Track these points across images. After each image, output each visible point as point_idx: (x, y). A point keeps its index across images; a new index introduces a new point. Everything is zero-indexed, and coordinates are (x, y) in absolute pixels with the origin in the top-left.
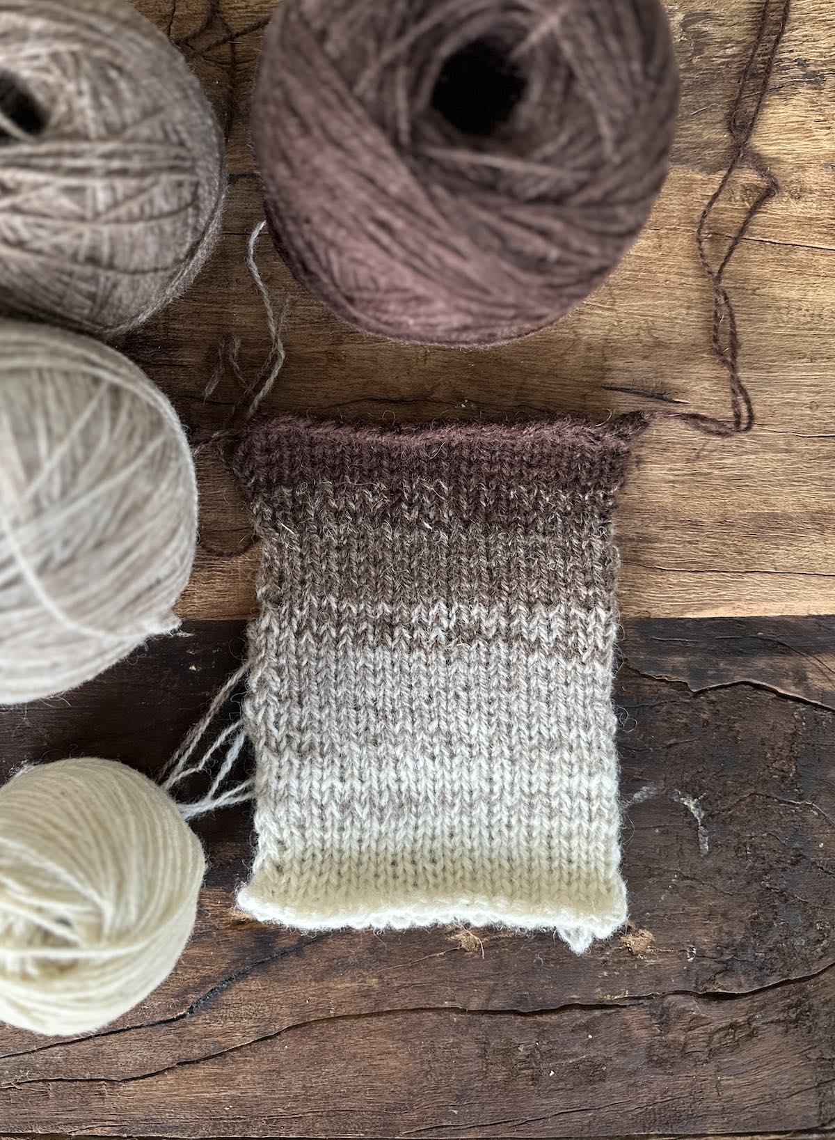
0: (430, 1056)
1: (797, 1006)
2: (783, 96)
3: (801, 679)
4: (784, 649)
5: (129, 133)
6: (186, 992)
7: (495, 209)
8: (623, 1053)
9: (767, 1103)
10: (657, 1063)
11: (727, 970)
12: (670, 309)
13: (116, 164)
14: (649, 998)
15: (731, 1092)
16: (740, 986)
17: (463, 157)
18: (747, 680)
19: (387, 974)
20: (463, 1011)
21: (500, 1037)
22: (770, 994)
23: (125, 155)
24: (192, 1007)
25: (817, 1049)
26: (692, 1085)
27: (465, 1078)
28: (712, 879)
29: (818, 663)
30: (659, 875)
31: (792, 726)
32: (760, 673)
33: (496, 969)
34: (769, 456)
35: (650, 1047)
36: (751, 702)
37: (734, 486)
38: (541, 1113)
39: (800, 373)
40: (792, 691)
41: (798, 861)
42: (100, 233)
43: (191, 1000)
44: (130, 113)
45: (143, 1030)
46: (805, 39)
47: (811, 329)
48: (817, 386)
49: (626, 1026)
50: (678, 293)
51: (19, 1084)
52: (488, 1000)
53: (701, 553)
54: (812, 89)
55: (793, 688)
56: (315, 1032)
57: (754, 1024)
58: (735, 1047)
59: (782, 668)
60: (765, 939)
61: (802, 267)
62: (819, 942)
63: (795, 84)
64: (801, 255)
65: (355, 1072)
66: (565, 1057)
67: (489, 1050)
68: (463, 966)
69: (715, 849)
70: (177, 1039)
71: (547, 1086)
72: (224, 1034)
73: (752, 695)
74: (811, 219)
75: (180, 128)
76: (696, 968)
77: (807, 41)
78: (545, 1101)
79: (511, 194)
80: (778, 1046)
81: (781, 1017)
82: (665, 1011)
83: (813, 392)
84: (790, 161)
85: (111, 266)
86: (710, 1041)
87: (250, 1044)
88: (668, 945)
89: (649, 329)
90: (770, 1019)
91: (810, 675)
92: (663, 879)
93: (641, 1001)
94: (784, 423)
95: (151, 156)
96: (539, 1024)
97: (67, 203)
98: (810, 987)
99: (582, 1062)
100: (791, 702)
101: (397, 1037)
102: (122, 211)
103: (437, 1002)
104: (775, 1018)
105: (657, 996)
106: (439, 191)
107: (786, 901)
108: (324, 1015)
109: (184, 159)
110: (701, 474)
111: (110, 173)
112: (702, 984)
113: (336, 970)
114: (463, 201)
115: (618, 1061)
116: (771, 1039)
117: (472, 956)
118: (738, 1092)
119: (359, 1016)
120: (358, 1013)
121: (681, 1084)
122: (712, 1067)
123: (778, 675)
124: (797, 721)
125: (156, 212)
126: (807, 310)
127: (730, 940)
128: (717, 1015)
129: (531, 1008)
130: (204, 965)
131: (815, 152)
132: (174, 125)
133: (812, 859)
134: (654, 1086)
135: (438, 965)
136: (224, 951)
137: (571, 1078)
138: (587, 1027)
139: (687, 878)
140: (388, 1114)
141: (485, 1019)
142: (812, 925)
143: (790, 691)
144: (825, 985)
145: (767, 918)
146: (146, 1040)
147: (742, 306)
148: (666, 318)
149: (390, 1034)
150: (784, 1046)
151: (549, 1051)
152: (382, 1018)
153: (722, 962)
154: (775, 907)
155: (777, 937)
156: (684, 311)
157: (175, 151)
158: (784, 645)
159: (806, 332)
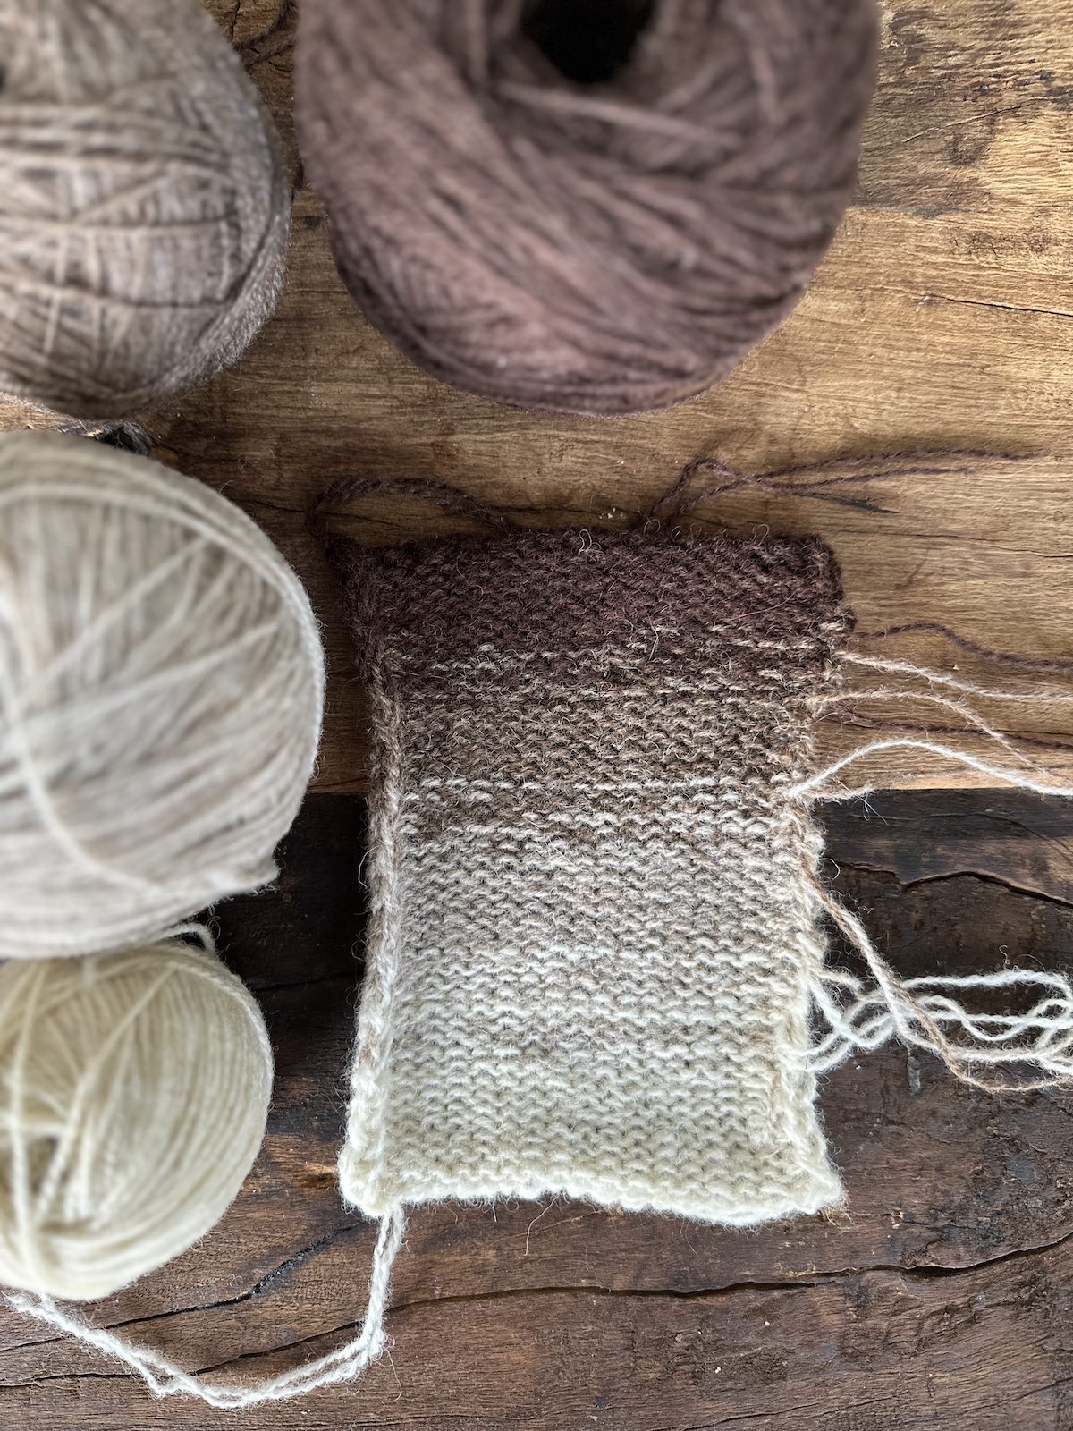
0: (562, 1349)
1: (1031, 1284)
2: (1021, 119)
3: (1040, 868)
4: (1019, 830)
5: (119, 97)
6: (251, 1265)
7: (605, 180)
8: (809, 1344)
9: (992, 1406)
10: (850, 1356)
11: (942, 1239)
12: (876, 392)
13: (98, 139)
14: (843, 1274)
15: (945, 1393)
16: (959, 1259)
17: (561, 102)
18: (971, 869)
19: (507, 1245)
20: (605, 1292)
21: (652, 1324)
22: (997, 1269)
23: (112, 128)
24: (258, 1285)
25: (1055, 1339)
26: (896, 1383)
27: (607, 1376)
28: (925, 1123)
29: (1061, 848)
30: (858, 1119)
31: (1029, 929)
32: (989, 861)
33: (646, 1239)
34: (1001, 581)
35: (844, 1336)
36: (976, 898)
37: (957, 620)
38: (704, 1420)
39: (1041, 475)
40: (1031, 885)
41: (1035, 1101)
42: (83, 241)
43: (258, 1277)
44: (117, 71)
45: (197, 1313)
46: (1050, 45)
47: (1056, 419)
48: (1064, 491)
49: (814, 1311)
50: (886, 370)
51: (40, 1380)
52: (637, 1277)
53: (914, 707)
54: (1057, 109)
55: (1030, 880)
56: (416, 1318)
57: (976, 1308)
58: (952, 1335)
59: (1016, 854)
60: (991, 1200)
61: (1044, 339)
62: (1059, 1202)
63: (1037, 103)
64: (1043, 323)
65: (467, 1368)
66: (734, 1349)
67: (638, 1341)
68: (605, 1235)
69: (929, 1086)
70: (239, 1324)
71: (712, 1386)
72: (300, 1319)
73: (978, 889)
74: (1057, 277)
75: (201, 106)
76: (903, 1236)
77: (1052, 48)
78: (709, 1405)
79: (627, 160)
80: (1007, 1334)
81: (1010, 1298)
82: (863, 1291)
83: (1058, 499)
84: (1030, 203)
85: (104, 291)
86: (919, 1330)
87: (333, 1332)
88: (867, 1208)
89: (846, 417)
90: (996, 1301)
91: (1052, 864)
92: (861, 1124)
93: (832, 1279)
94: (1020, 539)
95: (155, 135)
96: (702, 1308)
97: (30, 194)
98: (1047, 1260)
99: (756, 1355)
100: (1027, 898)
101: (520, 1324)
102: (112, 209)
103: (571, 1279)
104: (1002, 1299)
105: (852, 1272)
106: (524, 147)
107: (1018, 1151)
108: (428, 1296)
109: (207, 150)
110: (914, 605)
111: (89, 152)
112: (911, 1256)
113: (443, 1239)
114: (558, 165)
115: (802, 1354)
116: (998, 1325)
117: (617, 1222)
118: (955, 1392)
119: (472, 1297)
120: (470, 1293)
121: (883, 1383)
122: (921, 1361)
123: (1010, 863)
124: (1036, 922)
125: (165, 216)
126: (1051, 394)
127: (947, 1201)
128: (929, 1296)
129: (692, 1288)
130: (273, 1232)
131: (1062, 191)
132: (193, 102)
133: (1052, 1099)
134: (848, 1385)
135: (573, 1233)
136: (300, 1214)
137: (743, 1376)
138: (763, 1311)
139: (892, 1122)
140: (509, 1421)
141: (632, 1302)
142: (1050, 1182)
143: (1026, 884)
144: (1066, 1258)
145: (994, 1174)
146: (200, 1326)
147: (968, 389)
148: (870, 403)
149: (512, 1321)
150: (1012, 1335)
151: (715, 1342)
152: (500, 1300)
153: (937, 1229)
154: (1004, 1159)
155: (1006, 1198)
156: (894, 394)
157: (193, 135)
158: (1020, 825)
159: (1049, 422)
